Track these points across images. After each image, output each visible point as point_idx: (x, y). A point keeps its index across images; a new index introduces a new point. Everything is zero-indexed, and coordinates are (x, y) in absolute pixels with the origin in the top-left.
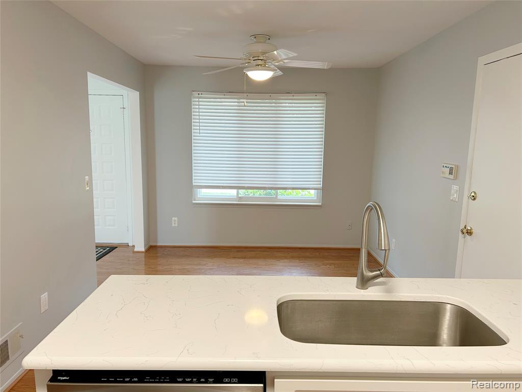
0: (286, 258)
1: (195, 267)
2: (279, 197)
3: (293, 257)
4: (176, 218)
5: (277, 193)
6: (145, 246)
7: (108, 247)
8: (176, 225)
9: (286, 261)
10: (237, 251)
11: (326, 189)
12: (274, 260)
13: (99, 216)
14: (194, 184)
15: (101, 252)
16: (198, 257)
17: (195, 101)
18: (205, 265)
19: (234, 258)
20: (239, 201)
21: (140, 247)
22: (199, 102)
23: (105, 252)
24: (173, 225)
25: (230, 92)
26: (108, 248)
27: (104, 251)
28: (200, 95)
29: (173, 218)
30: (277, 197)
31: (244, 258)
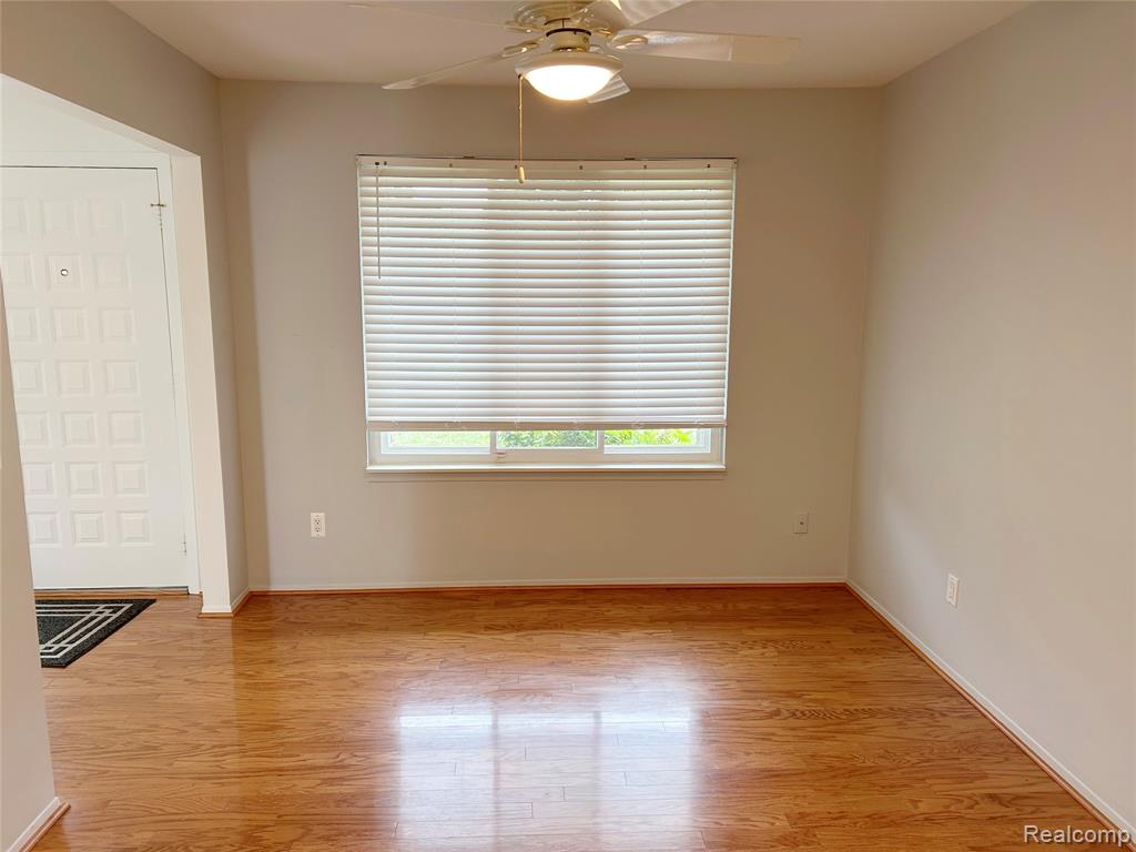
0: (634, 623)
1: (377, 669)
2: (609, 449)
3: (653, 622)
4: (322, 515)
5: (602, 437)
6: (232, 599)
7: (127, 601)
8: (322, 533)
9: (635, 633)
10: (498, 605)
11: (738, 425)
12: (603, 634)
13: (101, 512)
14: (369, 418)
15: (108, 618)
16: (387, 629)
17: (366, 183)
18: (405, 659)
19: (488, 628)
20: (496, 463)
21: (219, 600)
22: (378, 185)
23: (116, 620)
24: (314, 534)
25: (466, 158)
26: (128, 606)
27: (115, 616)
28: (381, 167)
29: (314, 515)
30: (602, 447)
31: (517, 627)
